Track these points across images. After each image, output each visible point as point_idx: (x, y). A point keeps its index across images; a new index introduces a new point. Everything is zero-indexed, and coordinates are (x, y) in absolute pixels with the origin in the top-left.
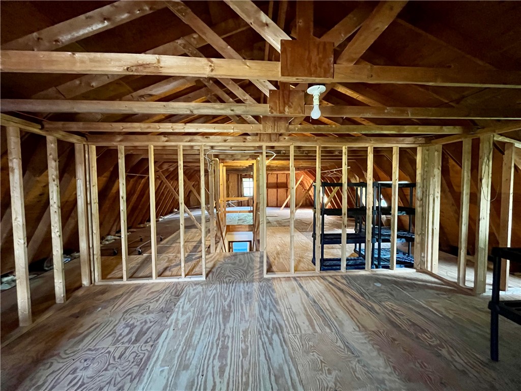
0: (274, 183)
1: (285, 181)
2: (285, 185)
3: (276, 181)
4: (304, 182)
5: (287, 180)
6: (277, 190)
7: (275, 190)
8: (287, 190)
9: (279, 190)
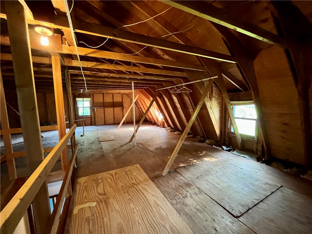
0: (110, 103)
1: (121, 100)
2: (121, 104)
3: (112, 101)
4: (139, 101)
5: (122, 100)
6: (114, 109)
7: (112, 109)
8: (123, 109)
9: (115, 109)
